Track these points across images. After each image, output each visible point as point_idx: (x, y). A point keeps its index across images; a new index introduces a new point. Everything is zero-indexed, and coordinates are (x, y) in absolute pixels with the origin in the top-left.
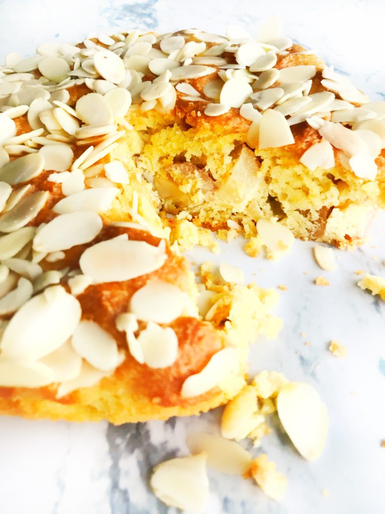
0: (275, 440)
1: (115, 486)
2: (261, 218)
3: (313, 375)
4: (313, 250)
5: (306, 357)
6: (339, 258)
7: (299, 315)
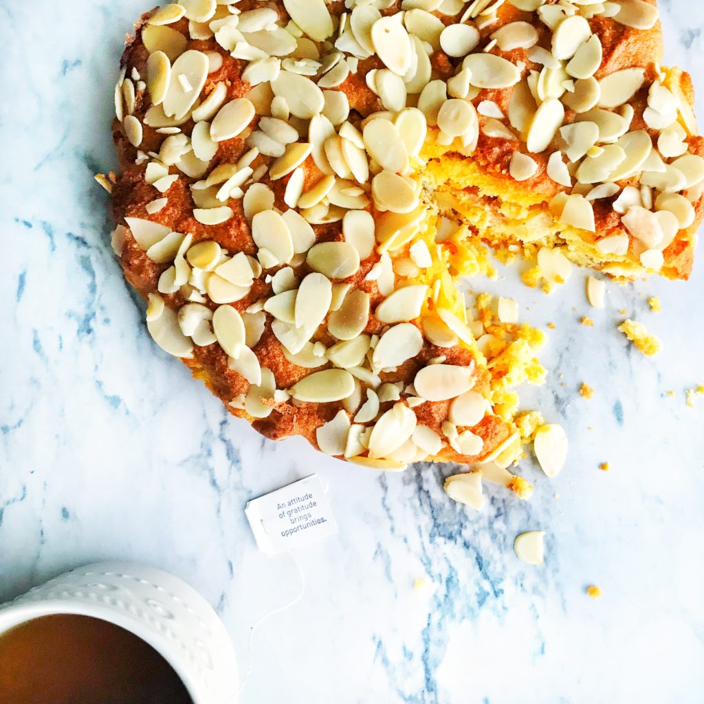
0: (529, 462)
1: (420, 488)
2: (544, 246)
3: (563, 412)
4: (587, 280)
5: (560, 396)
6: (609, 292)
7: (561, 356)
